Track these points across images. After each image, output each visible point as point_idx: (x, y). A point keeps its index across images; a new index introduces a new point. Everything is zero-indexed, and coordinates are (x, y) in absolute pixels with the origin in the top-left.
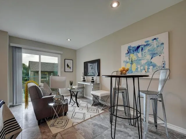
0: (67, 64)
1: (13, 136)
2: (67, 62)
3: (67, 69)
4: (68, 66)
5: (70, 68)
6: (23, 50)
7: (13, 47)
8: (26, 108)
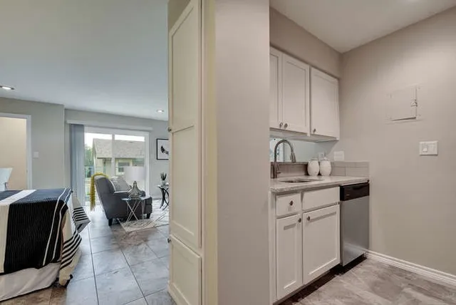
0: (162, 147)
1: (81, 225)
2: (161, 143)
3: (161, 155)
4: (163, 150)
5: (167, 153)
6: (86, 128)
7: (71, 125)
8: (91, 209)
